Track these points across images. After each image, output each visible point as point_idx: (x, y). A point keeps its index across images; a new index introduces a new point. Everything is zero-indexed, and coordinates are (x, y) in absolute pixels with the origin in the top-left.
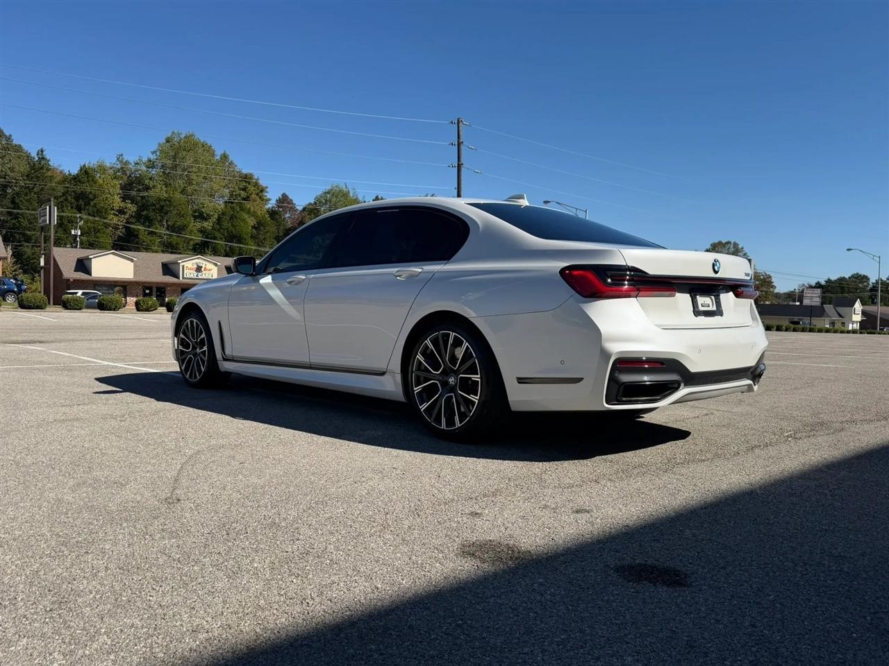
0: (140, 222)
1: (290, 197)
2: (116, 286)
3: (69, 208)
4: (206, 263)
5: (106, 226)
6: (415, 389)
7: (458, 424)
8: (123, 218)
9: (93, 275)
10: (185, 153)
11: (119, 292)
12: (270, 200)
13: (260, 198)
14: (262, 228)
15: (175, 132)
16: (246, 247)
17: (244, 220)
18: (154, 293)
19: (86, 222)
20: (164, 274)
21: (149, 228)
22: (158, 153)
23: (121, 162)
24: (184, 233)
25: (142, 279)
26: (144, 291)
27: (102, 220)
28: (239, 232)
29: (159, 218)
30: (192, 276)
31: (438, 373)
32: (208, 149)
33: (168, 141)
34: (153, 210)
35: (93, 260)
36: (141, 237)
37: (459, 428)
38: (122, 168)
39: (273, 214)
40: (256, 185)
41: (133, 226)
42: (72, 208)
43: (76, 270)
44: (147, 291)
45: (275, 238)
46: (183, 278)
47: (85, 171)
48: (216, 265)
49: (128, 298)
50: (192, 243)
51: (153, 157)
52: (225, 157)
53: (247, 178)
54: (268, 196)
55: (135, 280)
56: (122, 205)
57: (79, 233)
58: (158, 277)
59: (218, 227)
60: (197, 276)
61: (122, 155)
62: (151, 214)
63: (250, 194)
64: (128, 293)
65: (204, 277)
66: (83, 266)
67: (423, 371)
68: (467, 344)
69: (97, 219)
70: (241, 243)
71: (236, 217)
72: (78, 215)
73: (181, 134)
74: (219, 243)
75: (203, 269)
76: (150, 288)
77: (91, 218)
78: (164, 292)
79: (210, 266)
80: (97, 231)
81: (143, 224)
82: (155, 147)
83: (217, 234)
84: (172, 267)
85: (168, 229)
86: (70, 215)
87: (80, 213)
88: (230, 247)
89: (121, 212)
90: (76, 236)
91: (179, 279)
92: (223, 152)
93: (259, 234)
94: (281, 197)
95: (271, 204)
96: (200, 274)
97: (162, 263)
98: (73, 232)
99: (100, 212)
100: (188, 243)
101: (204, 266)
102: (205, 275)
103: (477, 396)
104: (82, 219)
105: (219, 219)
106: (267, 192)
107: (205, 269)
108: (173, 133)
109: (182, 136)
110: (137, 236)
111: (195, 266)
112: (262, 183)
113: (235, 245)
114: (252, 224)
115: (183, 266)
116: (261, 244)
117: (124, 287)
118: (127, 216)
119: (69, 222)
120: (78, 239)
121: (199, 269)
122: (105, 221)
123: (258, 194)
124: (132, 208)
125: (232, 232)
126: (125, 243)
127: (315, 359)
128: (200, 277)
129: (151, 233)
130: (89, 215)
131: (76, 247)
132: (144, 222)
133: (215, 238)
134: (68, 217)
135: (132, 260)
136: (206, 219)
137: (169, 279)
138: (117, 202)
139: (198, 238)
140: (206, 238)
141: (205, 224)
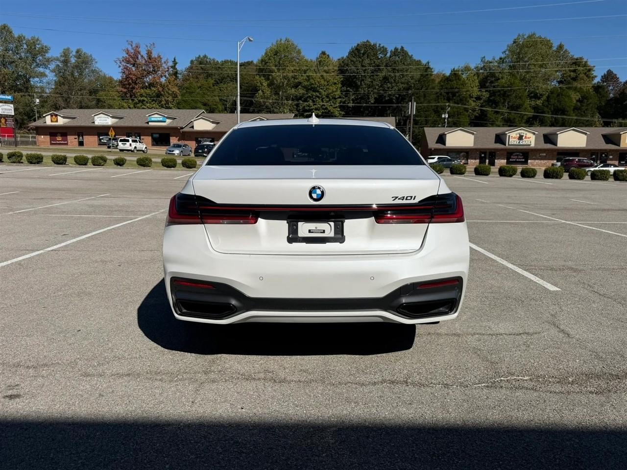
0: (489, 105)
1: (615, 72)
2: (461, 152)
3: (442, 100)
4: (527, 133)
5: (466, 110)
8: (479, 103)
10: (526, 49)
11: (463, 156)
12: (596, 77)
13: (587, 76)
14: (585, 101)
15: (521, 34)
16: (569, 117)
17: (569, 96)
18: (487, 156)
19: (452, 108)
21: (495, 108)
22: (507, 53)
23: (484, 62)
24: (519, 110)
25: (479, 146)
26: (480, 155)
27: (463, 106)
28: (562, 106)
29: (502, 101)
30: (515, 143)
32: (547, 44)
33: (514, 42)
34: (499, 95)
36: (488, 115)
38: (484, 66)
39: (597, 88)
40: (585, 65)
41: (484, 109)
42: (444, 99)
44: (483, 155)
45: (597, 108)
46: (509, 145)
47: (455, 74)
48: (534, 134)
49: (469, 160)
50: (525, 117)
51: (503, 56)
52: (561, 47)
53: (577, 62)
54: (595, 73)
56: (479, 93)
57: (447, 117)
58: (491, 145)
59: (547, 103)
60: (519, 143)
61: (484, 57)
62: (497, 99)
63: (579, 75)
64: (469, 157)
65: (524, 143)
66: (442, 139)
69: (460, 105)
70: (564, 114)
71: (562, 95)
72: (447, 104)
73: (525, 35)
74: (546, 116)
75: (524, 138)
76: (485, 153)
77: (456, 105)
78: (495, 156)
79: (529, 135)
80: (459, 114)
81: (491, 107)
82: (505, 48)
83: (546, 109)
85: (508, 108)
86: (442, 104)
87: (449, 102)
88: (555, 118)
89: (478, 98)
90: (445, 118)
91: (505, 145)
92: (559, 44)
93: (583, 106)
94: (606, 73)
95: (597, 80)
96: (521, 141)
98: (443, 116)
99: (462, 101)
100: (523, 117)
101: (524, 135)
102: (525, 142)
104: (449, 106)
105: (548, 97)
106: (594, 71)
107: (526, 138)
108: (519, 35)
109: (525, 37)
110: (486, 116)
111: (518, 136)
112: (590, 63)
113: (559, 116)
114: (577, 98)
115: (509, 136)
116: (583, 113)
117: (466, 153)
118: (482, 101)
119: (442, 109)
120: (446, 120)
121: (521, 138)
122: (465, 106)
123: (585, 74)
124: (486, 95)
125: (557, 106)
126: (478, 121)
128: (521, 144)
129: (497, 112)
130: (455, 103)
131: (444, 127)
132: (492, 105)
133: (543, 112)
134: (441, 106)
135: (473, 134)
136: (539, 98)
137: (499, 146)
138: (476, 91)
139: (530, 114)
140: (537, 113)
141: (539, 102)
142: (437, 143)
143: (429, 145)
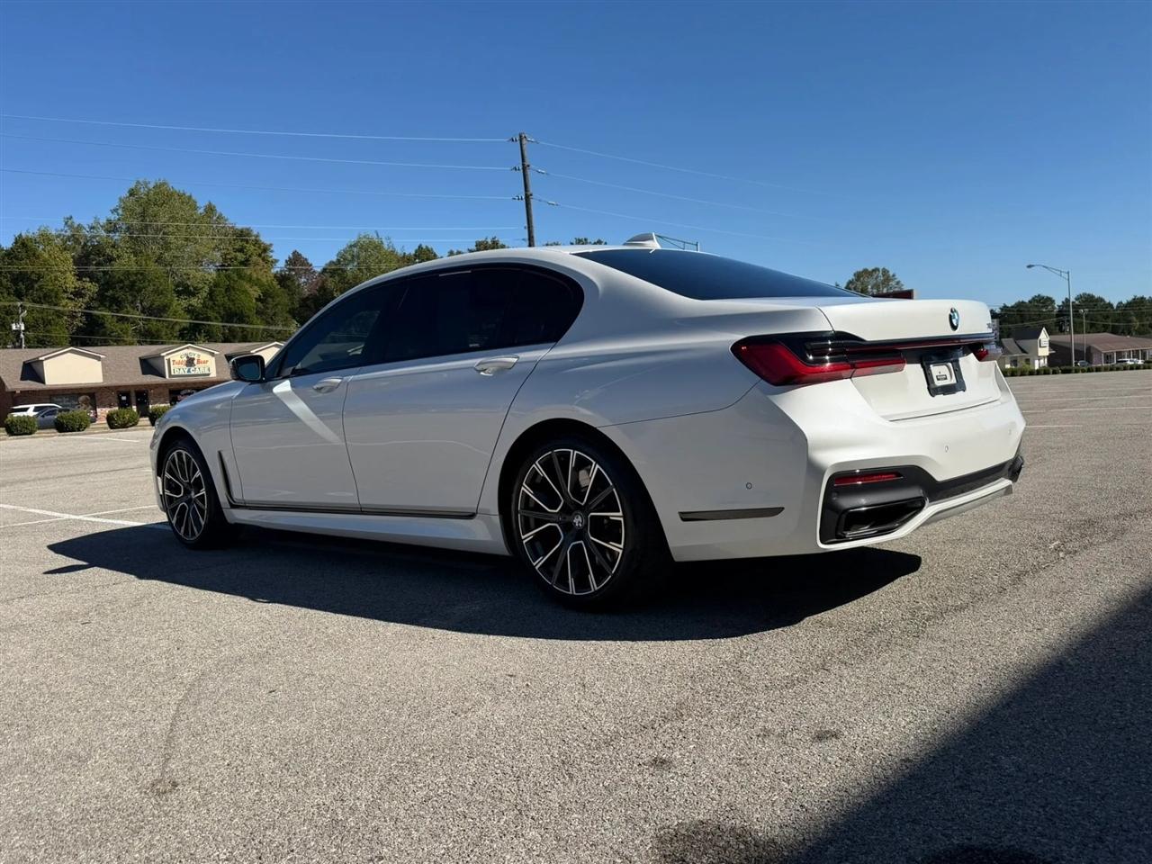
0: (105, 306)
1: (304, 255)
2: (80, 395)
3: (5, 295)
4: (200, 353)
5: (59, 314)
6: (523, 537)
7: (594, 587)
8: (81, 302)
9: (47, 383)
10: (156, 208)
11: (85, 402)
12: (276, 261)
13: (263, 259)
14: (270, 299)
15: (141, 181)
16: (251, 326)
17: (245, 292)
18: (133, 399)
19: (31, 311)
20: (144, 373)
21: (117, 312)
22: (120, 212)
23: (71, 227)
24: (165, 315)
25: (115, 382)
26: (120, 398)
27: (53, 307)
28: (239, 308)
29: (130, 298)
30: (182, 372)
31: (557, 511)
32: (188, 202)
33: (132, 193)
34: (122, 288)
35: (45, 362)
36: (107, 325)
37: (596, 592)
38: (73, 235)
39: (283, 279)
40: (257, 242)
41: (96, 312)
42: (9, 294)
43: (23, 378)
44: (124, 398)
45: (289, 312)
46: (170, 375)
47: (22, 244)
48: (212, 354)
49: (98, 410)
50: (177, 328)
51: (114, 217)
52: (210, 209)
53: (243, 235)
54: (274, 256)
55: (105, 384)
56: (78, 284)
57: (23, 328)
58: (138, 378)
59: (211, 303)
60: (189, 371)
61: (71, 218)
62: (120, 294)
63: (250, 256)
64: (98, 403)
65: (197, 372)
66: (32, 371)
67: (533, 509)
68: (598, 466)
69: (45, 306)
70: (243, 322)
71: (233, 288)
72: (19, 304)
73: (149, 183)
74: (214, 326)
75: (195, 362)
76: (127, 394)
77: (37, 306)
78: (146, 397)
79: (204, 357)
80: (47, 323)
81: (110, 309)
82: (115, 204)
83: (211, 314)
84: (155, 363)
85: (143, 312)
86: (7, 304)
87: (22, 300)
88: (230, 329)
89: (78, 294)
90: (18, 332)
91: (164, 377)
92: (207, 203)
93: (267, 308)
94: (291, 256)
95: (280, 266)
96: (192, 368)
97: (140, 358)
98: (14, 327)
99: (48, 297)
100: (173, 328)
101: (196, 358)
102: (198, 369)
103: (620, 543)
104: (25, 307)
105: (211, 293)
106: (272, 251)
107: (199, 362)
108: (138, 182)
109: (151, 186)
110: (102, 325)
111: (185, 359)
112: (265, 239)
113: (236, 325)
114: (256, 295)
115: (169, 360)
116: (270, 320)
117: (92, 396)
118: (86, 299)
119: (7, 313)
120: (22, 336)
121: (190, 362)
122: (57, 308)
123: (260, 255)
124: (92, 288)
125: (230, 309)
126: (87, 336)
127: (367, 501)
129: (122, 319)
130: (34, 301)
131: (20, 347)
132: (111, 305)
133: (208, 319)
134: (5, 307)
135: (99, 359)
136: (194, 295)
137: (151, 379)
138: (71, 282)
139: (186, 321)
140: (196, 319)
141: (194, 301)
142: (22, 379)
143: (7, 384)
